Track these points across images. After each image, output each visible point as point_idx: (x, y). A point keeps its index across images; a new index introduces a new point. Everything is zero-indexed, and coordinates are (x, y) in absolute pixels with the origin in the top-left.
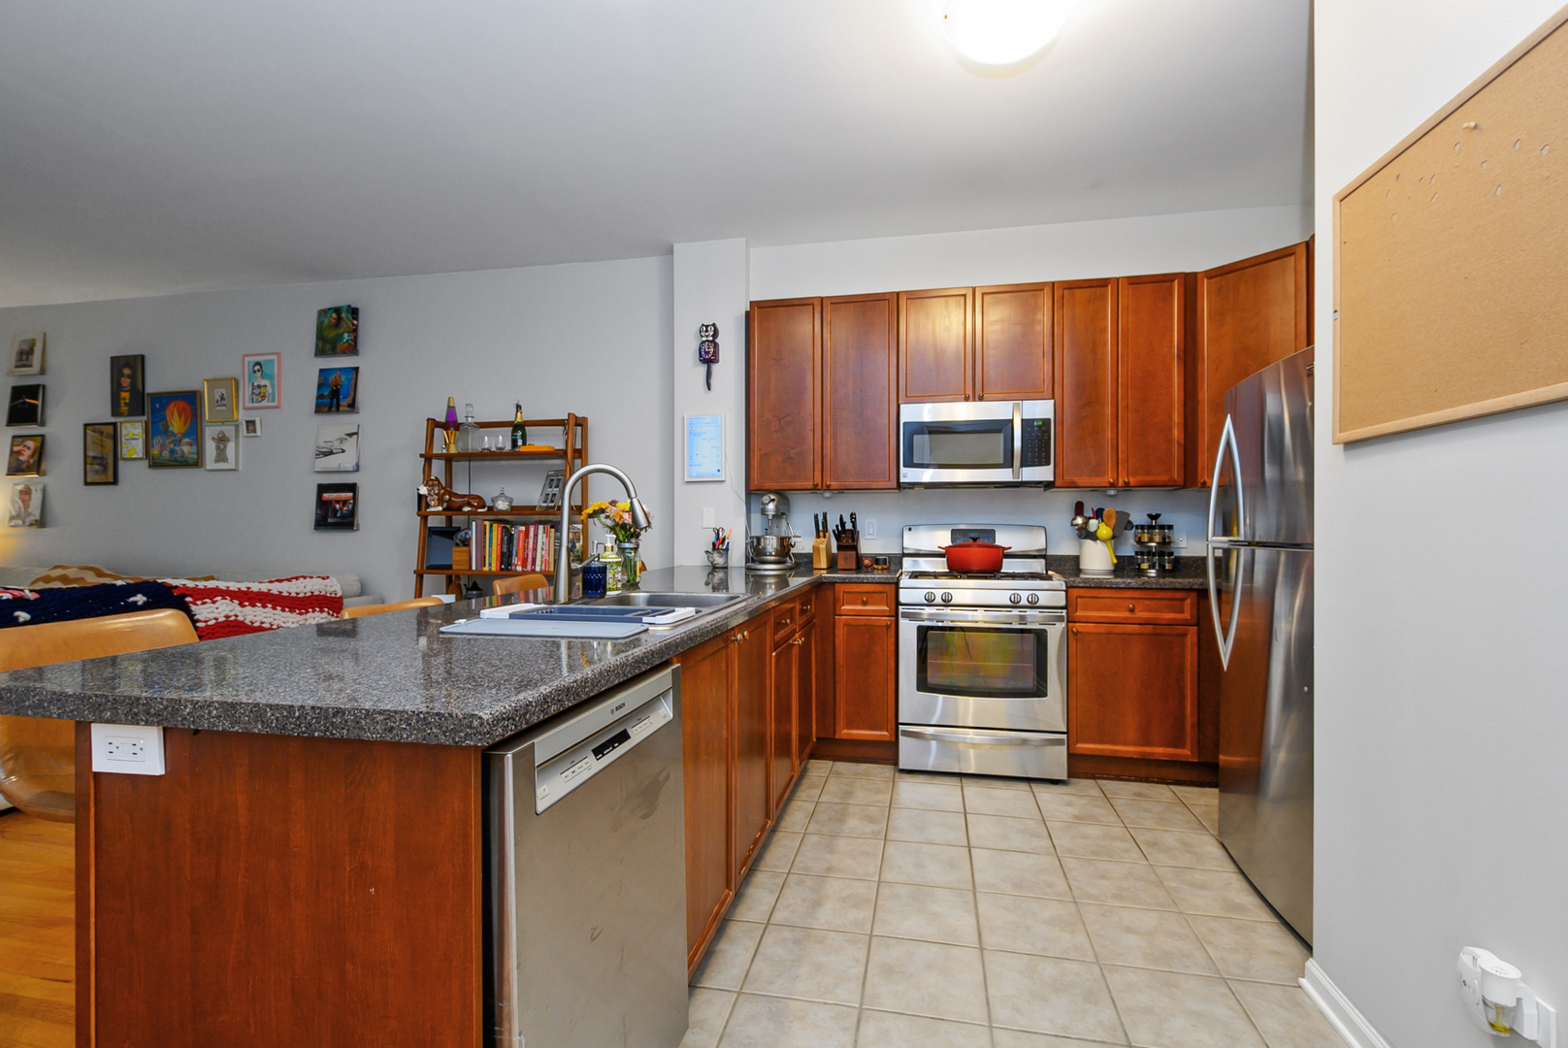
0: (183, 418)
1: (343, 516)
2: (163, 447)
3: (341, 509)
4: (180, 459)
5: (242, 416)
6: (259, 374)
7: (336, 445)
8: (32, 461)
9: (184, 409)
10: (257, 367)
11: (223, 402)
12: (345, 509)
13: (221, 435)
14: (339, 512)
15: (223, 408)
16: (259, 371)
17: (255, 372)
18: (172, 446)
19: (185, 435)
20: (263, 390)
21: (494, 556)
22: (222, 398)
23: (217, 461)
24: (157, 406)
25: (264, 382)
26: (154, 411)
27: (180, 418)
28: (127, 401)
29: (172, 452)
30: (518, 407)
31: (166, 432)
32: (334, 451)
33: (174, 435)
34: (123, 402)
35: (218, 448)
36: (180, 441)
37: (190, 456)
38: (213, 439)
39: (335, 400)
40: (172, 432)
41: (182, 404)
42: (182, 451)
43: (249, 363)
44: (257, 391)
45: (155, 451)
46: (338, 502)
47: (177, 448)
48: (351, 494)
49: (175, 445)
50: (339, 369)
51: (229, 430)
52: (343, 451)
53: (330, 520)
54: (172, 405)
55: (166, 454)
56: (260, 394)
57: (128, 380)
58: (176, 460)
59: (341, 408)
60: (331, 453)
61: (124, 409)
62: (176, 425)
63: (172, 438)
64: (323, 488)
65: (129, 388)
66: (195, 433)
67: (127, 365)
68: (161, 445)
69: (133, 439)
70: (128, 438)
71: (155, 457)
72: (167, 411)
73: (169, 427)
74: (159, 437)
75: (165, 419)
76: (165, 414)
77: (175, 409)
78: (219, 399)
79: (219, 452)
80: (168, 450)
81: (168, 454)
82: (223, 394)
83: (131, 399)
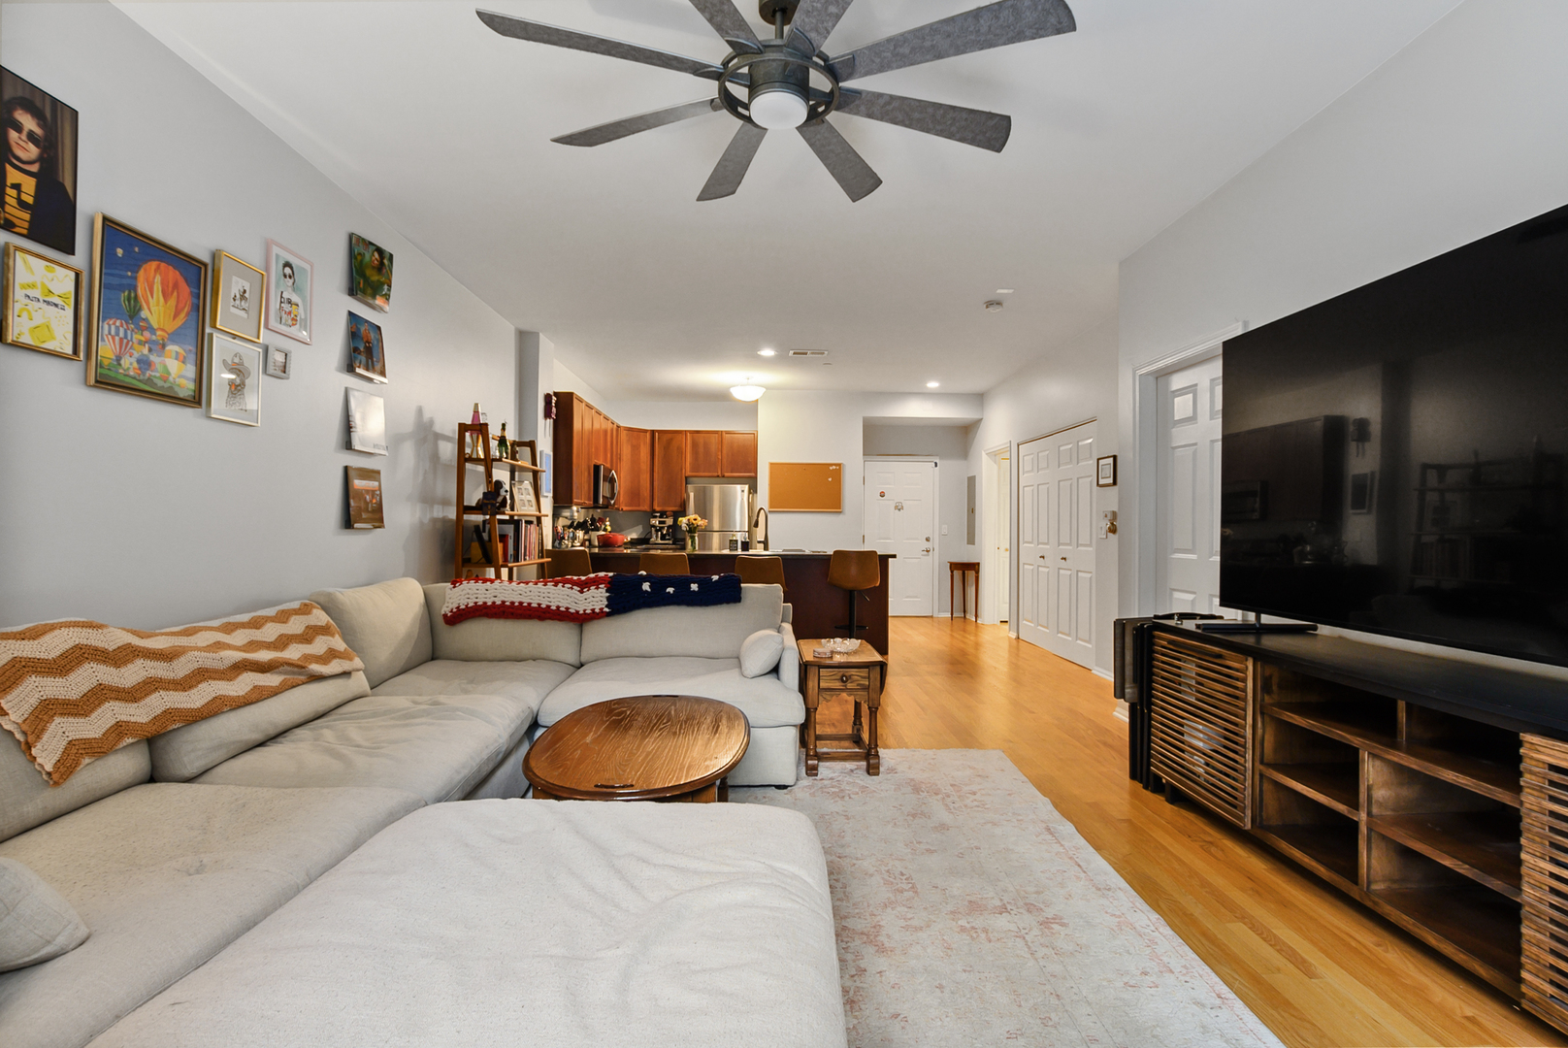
0: (172, 302)
1: (372, 511)
2: (123, 347)
3: (370, 502)
4: (160, 383)
6: (291, 281)
9: (176, 286)
10: (288, 271)
11: (242, 303)
12: (373, 501)
13: (237, 360)
14: (368, 505)
15: (243, 314)
16: (290, 277)
17: (285, 276)
18: (146, 351)
19: (175, 336)
20: (293, 310)
22: (243, 296)
23: (231, 404)
24: (120, 252)
25: (295, 298)
27: (166, 295)
28: (27, 199)
29: (144, 363)
31: (134, 315)
33: (153, 331)
34: (12, 193)
35: (232, 382)
36: (164, 346)
37: (184, 386)
38: (225, 363)
40: (145, 320)
41: (173, 274)
42: (165, 367)
43: (278, 257)
44: (286, 306)
45: (106, 350)
46: (367, 491)
47: (153, 358)
48: (376, 483)
49: (150, 350)
50: (365, 320)
54: (154, 264)
55: (129, 363)
56: (290, 313)
57: (32, 150)
58: (151, 383)
61: (14, 209)
62: (157, 310)
63: (147, 334)
64: (346, 474)
65: (34, 168)
66: (192, 340)
67: (30, 108)
68: (121, 340)
69: (48, 303)
70: (32, 293)
71: (106, 362)
72: (141, 274)
73: (140, 309)
74: (118, 323)
75: (135, 288)
76: (135, 278)
77: (158, 279)
78: (238, 296)
79: (233, 389)
80: (136, 355)
81: (135, 365)
82: (245, 291)
83: (36, 197)
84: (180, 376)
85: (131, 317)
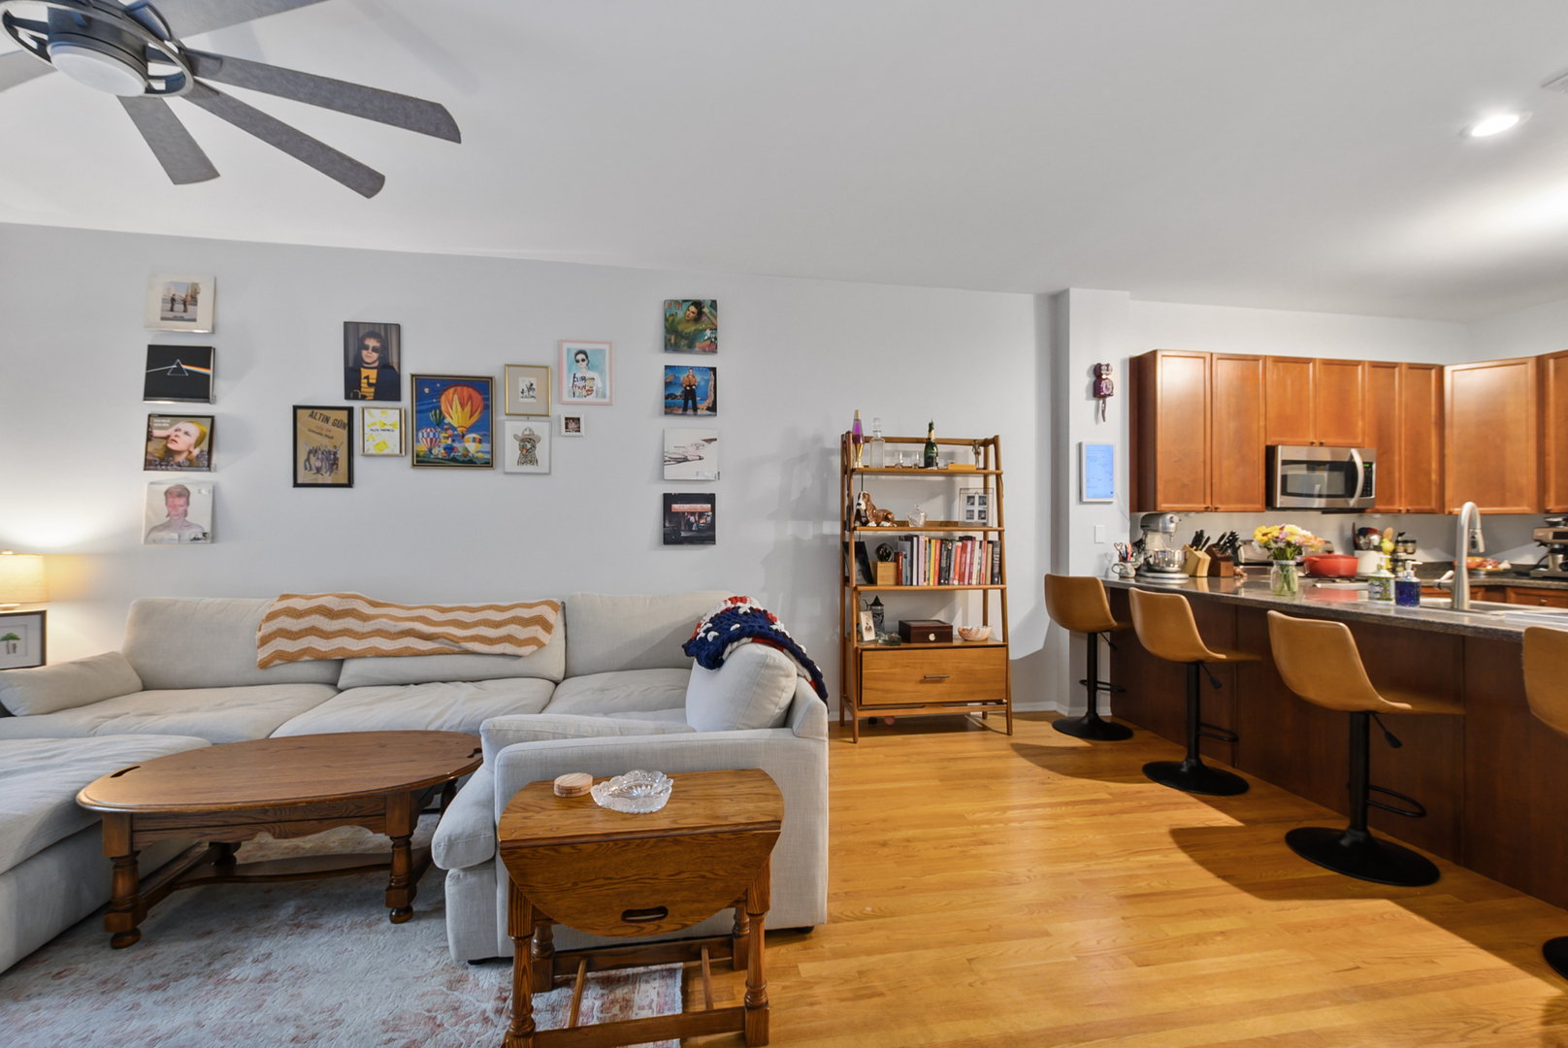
0: (468, 409)
1: (699, 530)
2: (433, 442)
3: (697, 522)
4: (461, 459)
5: (560, 412)
6: (585, 363)
7: (691, 453)
8: (196, 452)
9: (470, 398)
10: (581, 357)
11: (531, 393)
12: (701, 522)
13: (527, 432)
14: (695, 525)
15: (532, 400)
16: (583, 360)
17: (578, 361)
18: (449, 441)
19: (471, 430)
20: (588, 384)
21: (932, 571)
22: (531, 388)
23: (521, 462)
24: (427, 390)
25: (589, 374)
26: (419, 397)
27: (463, 406)
28: (373, 381)
29: (449, 448)
30: (931, 426)
31: (440, 423)
32: (689, 458)
34: (364, 381)
35: (522, 448)
36: (463, 436)
37: (480, 455)
38: (515, 436)
39: (690, 402)
40: (449, 424)
41: (466, 391)
42: (466, 450)
43: (569, 350)
44: (581, 384)
45: (421, 447)
46: (693, 514)
47: (455, 445)
48: (709, 506)
49: (453, 441)
50: (692, 368)
51: (539, 428)
52: (701, 459)
53: (683, 534)
54: (452, 390)
56: (584, 387)
57: (375, 356)
58: (454, 460)
59: (699, 412)
60: (685, 460)
61: (365, 389)
62: (456, 414)
63: (450, 432)
64: (669, 499)
65: (376, 364)
66: (484, 427)
67: (373, 335)
68: (431, 440)
69: (384, 430)
70: (373, 428)
71: (421, 454)
72: (443, 398)
73: (444, 418)
74: (428, 430)
75: (439, 408)
76: (439, 402)
77: (456, 397)
78: (526, 389)
79: (524, 452)
80: (442, 445)
81: (443, 451)
82: (532, 385)
83: (377, 379)
84: (478, 452)
85: (438, 425)
